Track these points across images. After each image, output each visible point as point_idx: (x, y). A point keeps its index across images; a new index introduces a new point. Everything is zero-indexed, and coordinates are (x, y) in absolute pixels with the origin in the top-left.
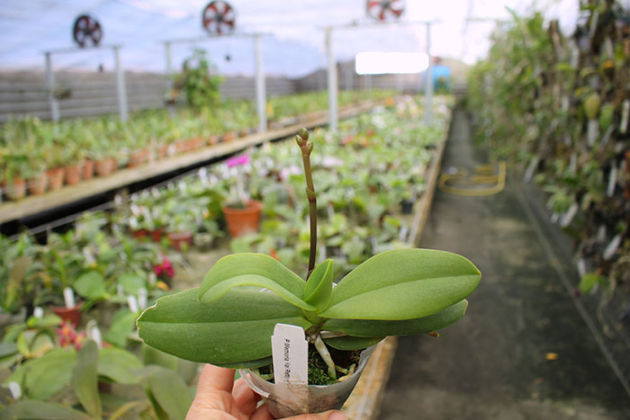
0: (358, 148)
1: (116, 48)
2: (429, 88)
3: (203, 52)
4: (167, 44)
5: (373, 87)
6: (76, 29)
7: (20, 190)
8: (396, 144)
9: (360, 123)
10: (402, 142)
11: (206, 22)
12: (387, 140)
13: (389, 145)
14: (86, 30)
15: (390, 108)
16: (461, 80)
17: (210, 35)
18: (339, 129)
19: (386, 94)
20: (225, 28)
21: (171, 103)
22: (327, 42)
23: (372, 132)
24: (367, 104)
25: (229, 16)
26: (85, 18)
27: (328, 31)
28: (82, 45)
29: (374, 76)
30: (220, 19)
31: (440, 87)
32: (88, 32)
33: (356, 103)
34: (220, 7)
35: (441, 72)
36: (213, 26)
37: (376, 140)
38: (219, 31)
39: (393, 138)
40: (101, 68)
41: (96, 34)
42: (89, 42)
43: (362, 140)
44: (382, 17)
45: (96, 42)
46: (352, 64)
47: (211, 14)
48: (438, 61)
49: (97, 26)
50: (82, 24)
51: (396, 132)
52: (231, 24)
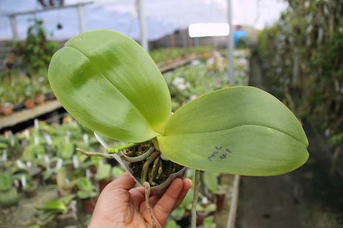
2: (231, 44)
3: (40, 23)
16: (254, 39)
19: (206, 49)
20: (56, 1)
21: (9, 66)
31: (240, 43)
35: (241, 34)
46: (187, 31)
48: (239, 27)
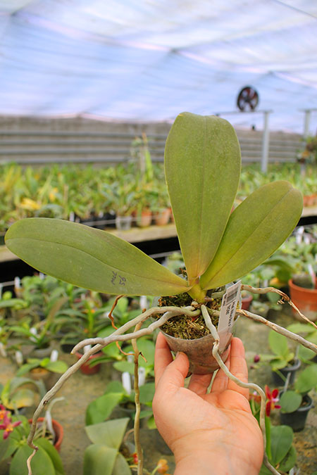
1: (266, 113)
4: (308, 112)
6: (240, 97)
7: (146, 220)
14: (247, 98)
21: (302, 161)
26: (247, 89)
28: (242, 109)
32: (248, 100)
40: (254, 128)
41: (254, 102)
42: (247, 107)
45: (252, 108)
49: (256, 95)
50: (245, 94)
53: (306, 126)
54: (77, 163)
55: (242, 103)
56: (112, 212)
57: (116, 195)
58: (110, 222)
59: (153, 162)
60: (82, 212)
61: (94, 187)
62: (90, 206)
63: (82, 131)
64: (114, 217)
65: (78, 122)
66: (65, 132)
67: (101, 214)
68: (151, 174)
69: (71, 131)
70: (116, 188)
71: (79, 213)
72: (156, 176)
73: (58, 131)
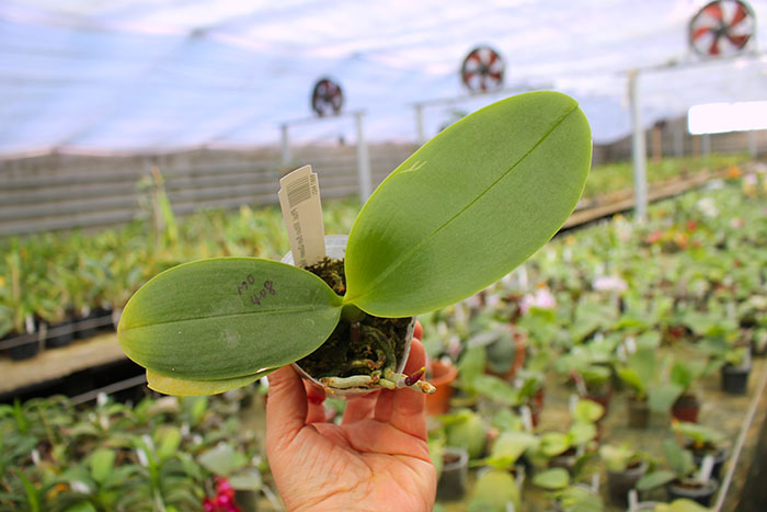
0: (672, 249)
1: (358, 115)
4: (419, 107)
5: (713, 151)
6: (315, 96)
8: (732, 244)
9: (679, 208)
10: (745, 240)
11: (466, 76)
12: (718, 237)
13: (721, 247)
14: (326, 95)
15: (732, 182)
17: (473, 93)
18: (649, 217)
19: (731, 161)
20: (490, 82)
22: (631, 94)
23: (696, 223)
24: (701, 176)
25: (496, 67)
26: (324, 82)
27: (632, 77)
28: (320, 113)
29: (713, 137)
30: (485, 71)
32: (328, 98)
33: (684, 175)
34: (485, 56)
36: (475, 81)
37: (700, 236)
38: (484, 88)
39: (729, 233)
40: (342, 141)
41: (336, 100)
42: (328, 110)
43: (679, 237)
44: (714, 51)
45: (337, 110)
46: (683, 120)
47: (472, 65)
49: (338, 91)
50: (322, 91)
51: (734, 223)
52: (498, 76)
53: (420, 129)
54: (55, 231)
55: (321, 104)
56: (106, 305)
57: (108, 276)
58: (104, 321)
59: (177, 214)
60: (51, 311)
61: (73, 267)
62: (65, 300)
63: (62, 175)
64: (110, 312)
65: (54, 160)
66: (32, 179)
67: (85, 310)
68: (173, 232)
69: (44, 176)
70: (111, 264)
71: (44, 314)
72: (184, 235)
73: (19, 179)
